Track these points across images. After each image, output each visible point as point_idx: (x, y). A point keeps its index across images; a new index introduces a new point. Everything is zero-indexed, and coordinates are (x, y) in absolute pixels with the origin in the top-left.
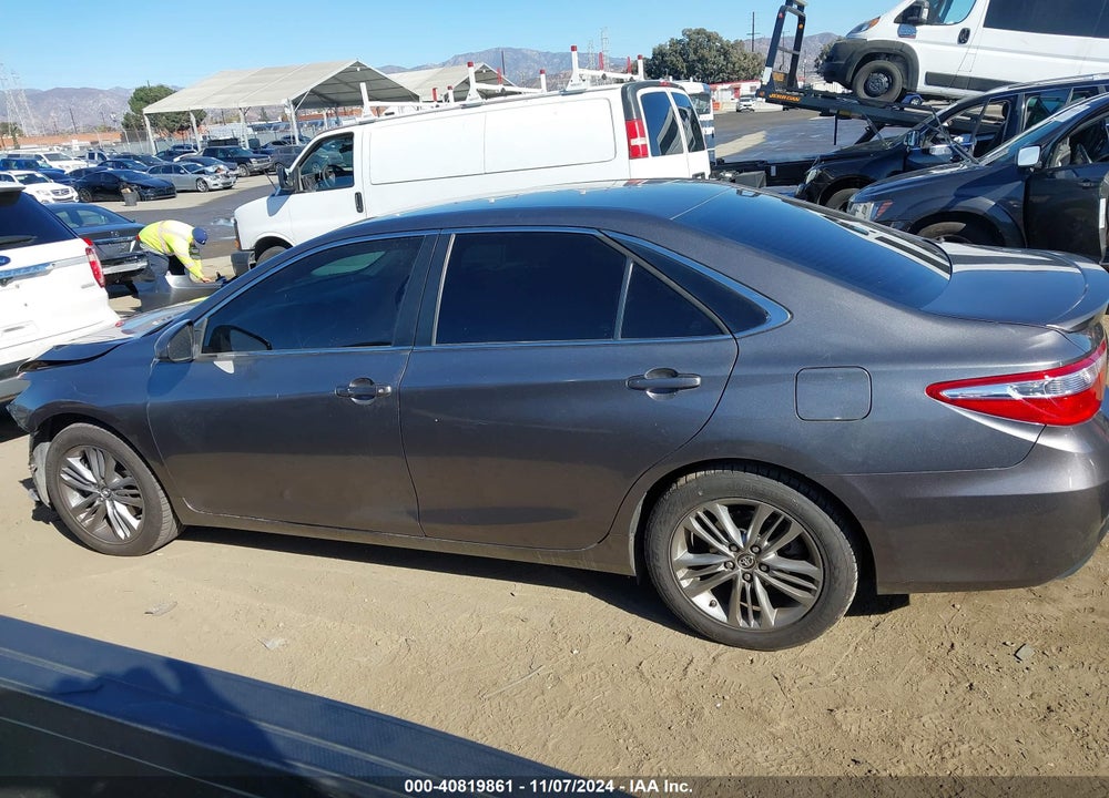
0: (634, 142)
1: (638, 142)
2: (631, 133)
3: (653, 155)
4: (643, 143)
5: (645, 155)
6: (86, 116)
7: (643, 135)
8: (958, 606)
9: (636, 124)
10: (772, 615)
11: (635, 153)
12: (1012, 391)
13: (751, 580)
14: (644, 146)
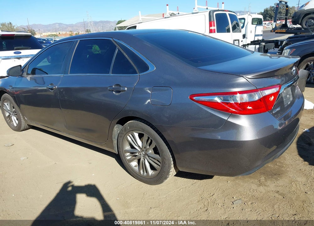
0: (211, 28)
1: (212, 28)
2: (210, 25)
3: (217, 32)
4: (214, 28)
5: (214, 32)
6: (107, 28)
7: (214, 26)
8: (229, 182)
9: (212, 22)
10: (151, 172)
11: (211, 31)
12: (217, 99)
13: (145, 160)
14: (214, 30)
